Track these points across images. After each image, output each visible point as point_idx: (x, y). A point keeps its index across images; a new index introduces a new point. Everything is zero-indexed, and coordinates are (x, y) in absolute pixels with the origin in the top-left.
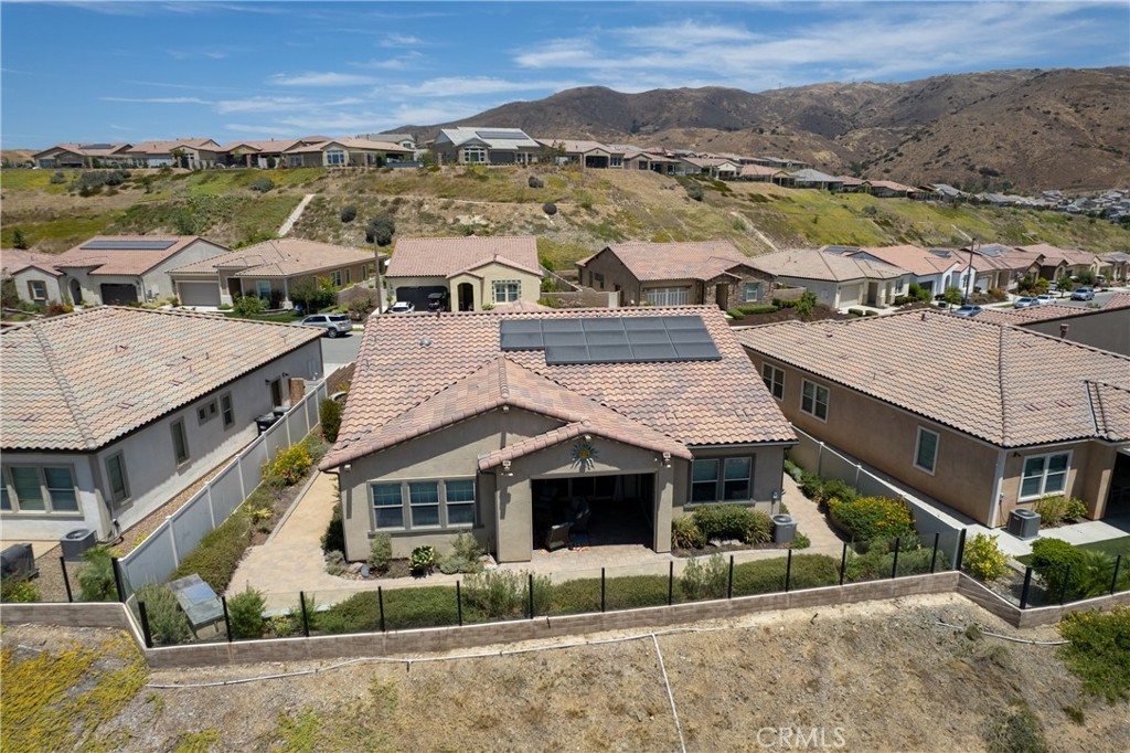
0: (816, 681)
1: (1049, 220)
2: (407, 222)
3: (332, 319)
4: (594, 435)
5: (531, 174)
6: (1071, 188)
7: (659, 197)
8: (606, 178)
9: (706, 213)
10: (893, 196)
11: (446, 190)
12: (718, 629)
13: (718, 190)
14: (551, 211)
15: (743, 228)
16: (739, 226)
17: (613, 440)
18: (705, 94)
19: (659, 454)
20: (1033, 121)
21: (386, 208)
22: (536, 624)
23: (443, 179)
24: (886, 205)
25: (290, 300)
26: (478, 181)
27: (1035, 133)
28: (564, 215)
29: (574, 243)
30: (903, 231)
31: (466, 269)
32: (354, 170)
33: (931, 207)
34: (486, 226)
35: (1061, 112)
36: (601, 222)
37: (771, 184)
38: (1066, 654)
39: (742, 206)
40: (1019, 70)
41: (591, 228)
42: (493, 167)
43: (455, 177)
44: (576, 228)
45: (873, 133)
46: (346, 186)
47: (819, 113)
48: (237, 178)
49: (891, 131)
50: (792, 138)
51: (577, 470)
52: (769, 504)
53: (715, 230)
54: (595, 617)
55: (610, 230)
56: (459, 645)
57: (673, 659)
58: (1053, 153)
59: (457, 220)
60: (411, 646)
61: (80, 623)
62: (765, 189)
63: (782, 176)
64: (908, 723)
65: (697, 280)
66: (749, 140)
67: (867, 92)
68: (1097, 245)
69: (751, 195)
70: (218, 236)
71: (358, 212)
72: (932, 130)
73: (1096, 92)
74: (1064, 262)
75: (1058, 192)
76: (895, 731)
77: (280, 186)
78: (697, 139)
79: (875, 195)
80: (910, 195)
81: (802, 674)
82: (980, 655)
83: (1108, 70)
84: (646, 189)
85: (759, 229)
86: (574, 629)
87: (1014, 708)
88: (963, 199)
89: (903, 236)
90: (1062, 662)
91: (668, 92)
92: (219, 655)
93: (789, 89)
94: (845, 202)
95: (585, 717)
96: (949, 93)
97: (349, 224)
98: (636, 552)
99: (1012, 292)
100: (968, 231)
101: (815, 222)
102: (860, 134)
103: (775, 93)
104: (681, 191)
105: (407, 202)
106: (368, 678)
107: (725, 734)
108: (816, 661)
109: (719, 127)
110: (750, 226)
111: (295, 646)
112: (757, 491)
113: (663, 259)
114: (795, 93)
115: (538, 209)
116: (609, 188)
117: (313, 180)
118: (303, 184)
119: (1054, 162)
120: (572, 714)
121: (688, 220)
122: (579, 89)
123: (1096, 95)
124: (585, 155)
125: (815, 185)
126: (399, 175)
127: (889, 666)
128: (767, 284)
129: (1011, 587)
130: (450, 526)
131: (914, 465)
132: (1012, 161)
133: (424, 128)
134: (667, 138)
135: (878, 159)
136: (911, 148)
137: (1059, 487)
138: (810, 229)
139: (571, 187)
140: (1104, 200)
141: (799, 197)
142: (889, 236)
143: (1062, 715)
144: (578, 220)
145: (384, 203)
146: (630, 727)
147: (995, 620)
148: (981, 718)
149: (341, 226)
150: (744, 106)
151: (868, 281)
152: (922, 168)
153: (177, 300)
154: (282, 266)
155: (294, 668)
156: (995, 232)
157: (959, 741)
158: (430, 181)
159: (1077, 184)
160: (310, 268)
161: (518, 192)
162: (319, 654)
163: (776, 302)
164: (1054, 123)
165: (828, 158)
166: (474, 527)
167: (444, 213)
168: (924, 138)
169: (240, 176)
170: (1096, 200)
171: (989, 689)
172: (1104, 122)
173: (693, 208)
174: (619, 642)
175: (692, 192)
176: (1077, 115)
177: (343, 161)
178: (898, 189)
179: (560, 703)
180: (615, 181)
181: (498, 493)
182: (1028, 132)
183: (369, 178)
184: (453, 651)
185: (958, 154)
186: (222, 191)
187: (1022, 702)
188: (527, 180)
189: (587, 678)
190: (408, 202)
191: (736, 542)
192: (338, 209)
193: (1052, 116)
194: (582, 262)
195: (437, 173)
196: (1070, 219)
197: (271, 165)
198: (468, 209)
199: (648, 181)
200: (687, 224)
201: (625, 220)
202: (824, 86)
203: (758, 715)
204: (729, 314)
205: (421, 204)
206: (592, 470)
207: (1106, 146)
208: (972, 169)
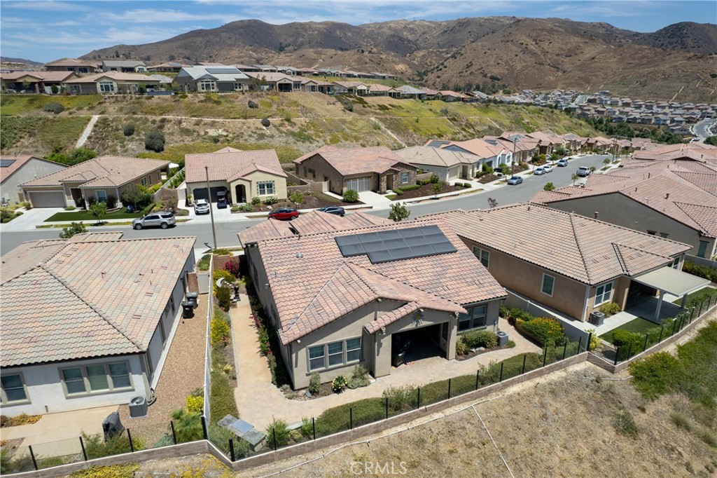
0: (545, 414)
1: (534, 112)
2: (173, 135)
3: (163, 217)
4: (424, 308)
5: (248, 99)
6: (536, 88)
7: (328, 110)
8: (295, 99)
9: (357, 120)
10: (454, 101)
11: (194, 112)
12: (498, 397)
13: (360, 103)
14: (266, 124)
15: (379, 128)
16: (377, 127)
17: (432, 309)
18: (325, 26)
19: (453, 313)
20: (514, 48)
21: (156, 126)
22: (421, 411)
23: (191, 104)
24: (453, 107)
25: (121, 201)
26: (215, 105)
27: (517, 56)
28: (275, 126)
29: (284, 145)
30: (464, 124)
31: (239, 175)
32: (124, 97)
33: (475, 107)
34: (227, 136)
35: (529, 43)
36: (298, 130)
37: (388, 98)
38: (633, 382)
39: (376, 113)
40: (505, 17)
41: (293, 134)
42: (223, 94)
43: (199, 102)
44: (284, 134)
45: (429, 52)
46: (121, 110)
47: (396, 39)
48: (31, 101)
49: (438, 51)
50: (382, 56)
51: (414, 326)
52: (493, 326)
53: (364, 131)
54: (446, 402)
55: (305, 135)
56: (386, 428)
57: (484, 416)
58: (526, 67)
59: (206, 133)
60: (364, 433)
61: (181, 454)
62: (386, 101)
63: (393, 91)
64: (585, 427)
65: (375, 173)
66: (356, 57)
67: (423, 26)
68: (556, 126)
69: (379, 105)
70: (27, 147)
71: (135, 129)
72: (463, 52)
73: (545, 33)
74: (551, 144)
75: (531, 91)
76: (581, 431)
77: (69, 109)
78: (323, 56)
79: (444, 100)
80: (463, 100)
81: (538, 413)
82: (603, 390)
83: (549, 20)
84: (319, 105)
85: (388, 128)
86: (436, 410)
87: (622, 411)
88: (490, 101)
89: (464, 127)
90: (632, 387)
91: (301, 24)
92: (270, 458)
93: (376, 24)
94: (430, 107)
95: (457, 452)
96: (469, 29)
97: (131, 137)
98: (438, 361)
99: (529, 163)
100: (496, 121)
101: (417, 121)
102: (421, 53)
103: (368, 26)
104: (339, 106)
105: (169, 121)
106: (350, 454)
107: (516, 447)
108: (543, 405)
109: (334, 47)
110: (383, 127)
111: (308, 446)
112: (488, 321)
113: (352, 160)
114: (381, 26)
115: (258, 123)
116: (298, 106)
117: (95, 104)
118: (87, 107)
119: (527, 73)
120: (451, 452)
121: (348, 125)
122: (242, 21)
123: (545, 35)
124: (278, 83)
125: (412, 96)
126: (159, 101)
127: (571, 402)
128: (413, 172)
129: (603, 352)
130: (348, 363)
131: (541, 292)
132: (506, 72)
133: (133, 46)
134: (303, 55)
135: (432, 70)
136: (452, 63)
137: (608, 298)
138: (415, 126)
139: (275, 106)
140: (553, 96)
141: (405, 105)
142: (457, 127)
143: (637, 410)
144: (284, 129)
145: (154, 122)
146: (477, 453)
147: (604, 372)
148: (610, 418)
149: (125, 139)
150: (350, 34)
151: (461, 165)
152: (458, 75)
153: (29, 205)
154: (112, 178)
155: (310, 456)
156: (509, 121)
157: (605, 430)
158: (183, 105)
159: (539, 86)
160: (130, 178)
161: (243, 112)
162: (321, 446)
163: (418, 183)
164: (525, 50)
165: (404, 69)
166: (360, 361)
167: (197, 128)
168: (458, 56)
169: (33, 100)
170: (549, 96)
171: (610, 405)
172: (550, 50)
173: (349, 117)
174: (459, 413)
175: (347, 106)
176: (537, 46)
177: (112, 90)
178: (456, 96)
179: (444, 448)
180: (301, 102)
181: (376, 343)
182: (513, 55)
183: (137, 103)
184: (384, 432)
185: (478, 67)
186: (20, 112)
187: (623, 408)
188: (247, 103)
189: (451, 433)
190: (171, 121)
191: (482, 349)
192: (120, 127)
193: (524, 46)
194: (298, 161)
195: (186, 99)
196: (542, 111)
197: (55, 91)
198: (213, 125)
199: (319, 100)
200: (348, 128)
201: (312, 128)
202: (397, 22)
203: (527, 436)
204: (395, 192)
205: (180, 122)
206: (421, 325)
207: (551, 64)
208: (485, 76)
